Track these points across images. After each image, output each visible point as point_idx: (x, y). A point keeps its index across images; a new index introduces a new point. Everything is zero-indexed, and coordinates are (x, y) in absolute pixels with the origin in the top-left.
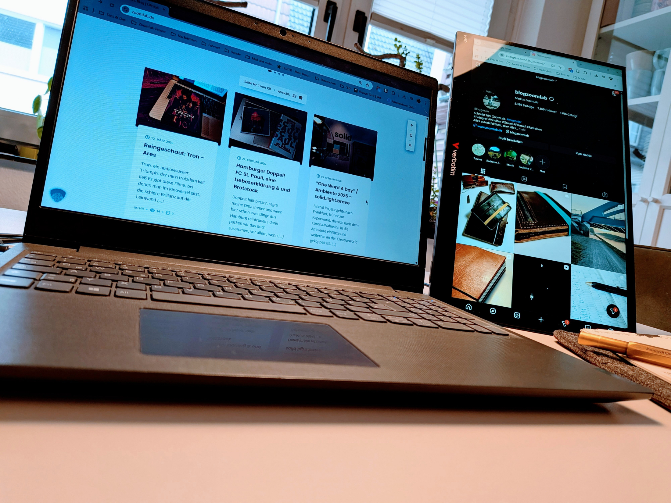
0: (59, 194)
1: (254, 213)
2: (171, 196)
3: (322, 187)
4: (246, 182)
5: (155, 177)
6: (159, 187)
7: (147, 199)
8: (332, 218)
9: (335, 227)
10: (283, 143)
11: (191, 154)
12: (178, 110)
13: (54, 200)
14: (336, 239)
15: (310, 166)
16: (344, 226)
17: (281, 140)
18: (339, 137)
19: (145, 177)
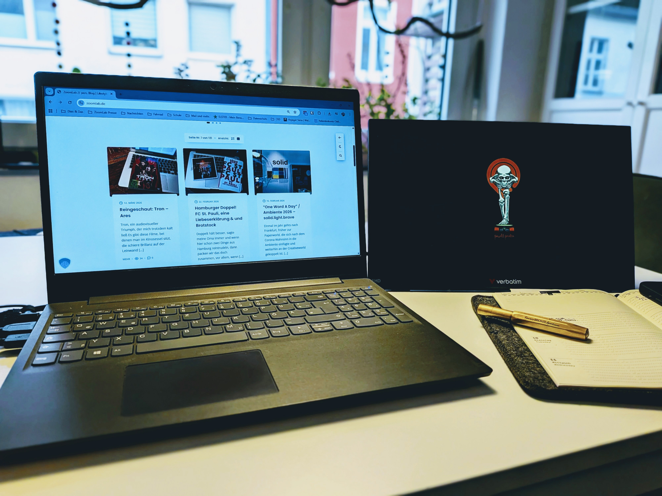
0: (66, 262)
1: (216, 243)
2: (148, 245)
3: (269, 210)
4: (205, 220)
5: (133, 233)
6: (137, 240)
7: (130, 251)
8: (281, 233)
9: (285, 239)
10: (230, 180)
11: (157, 208)
12: (140, 175)
13: (63, 267)
14: (287, 249)
15: (256, 194)
16: (292, 237)
17: (227, 179)
18: (276, 164)
19: (126, 235)
